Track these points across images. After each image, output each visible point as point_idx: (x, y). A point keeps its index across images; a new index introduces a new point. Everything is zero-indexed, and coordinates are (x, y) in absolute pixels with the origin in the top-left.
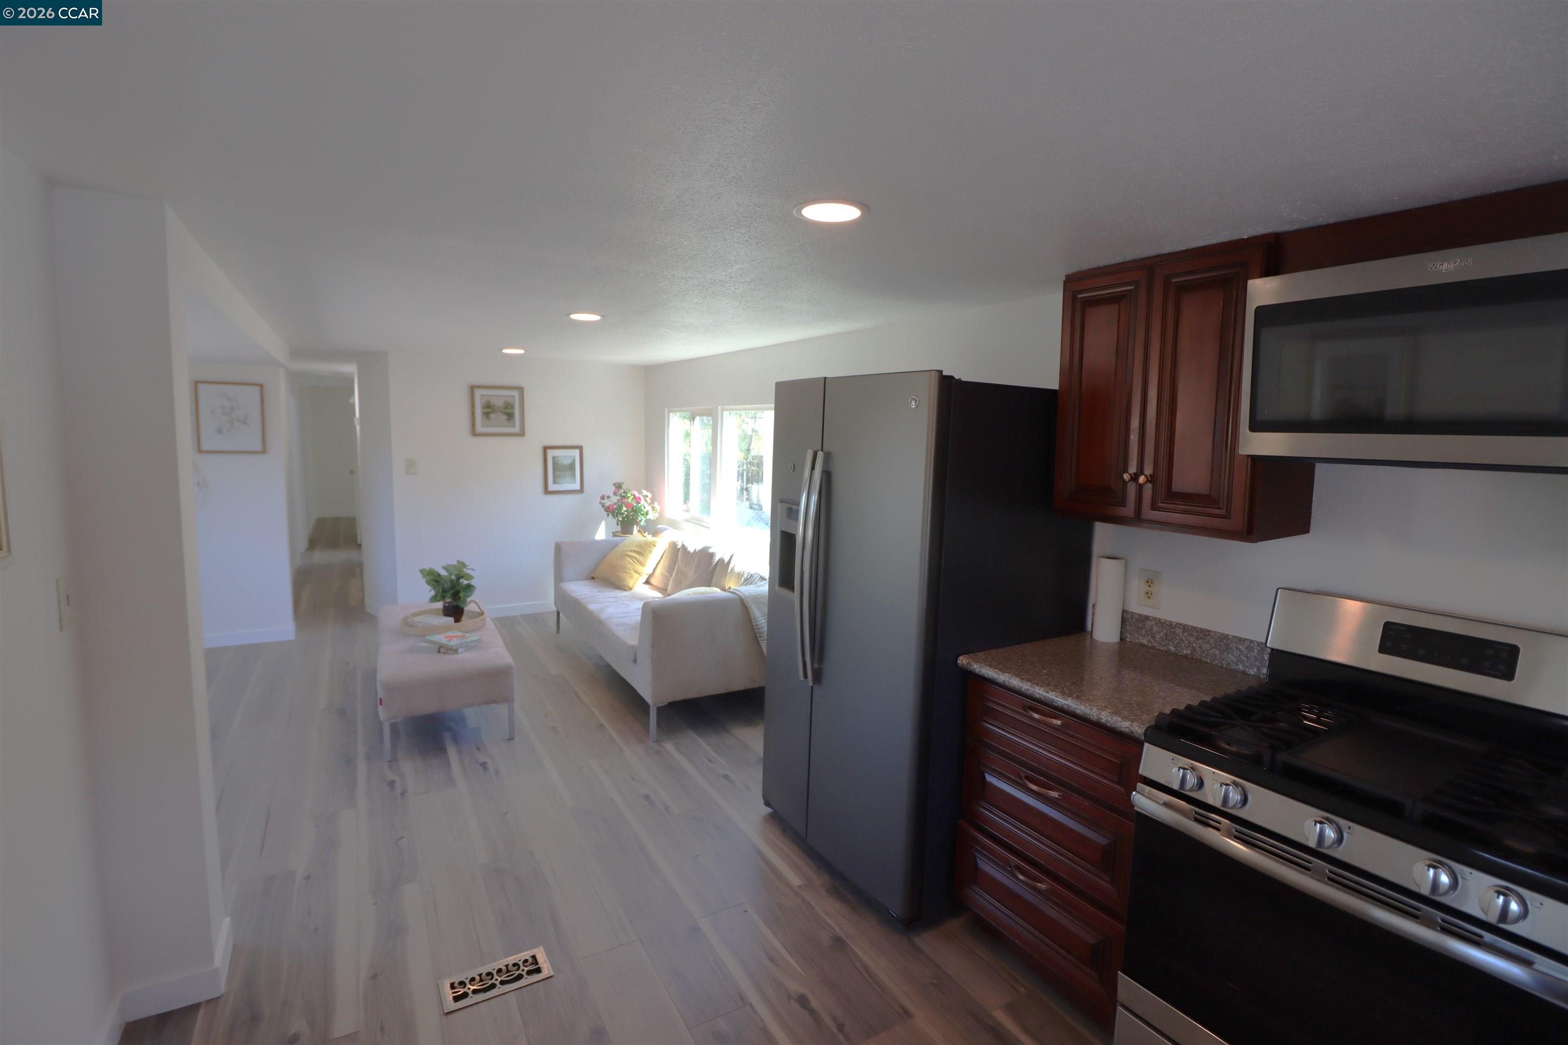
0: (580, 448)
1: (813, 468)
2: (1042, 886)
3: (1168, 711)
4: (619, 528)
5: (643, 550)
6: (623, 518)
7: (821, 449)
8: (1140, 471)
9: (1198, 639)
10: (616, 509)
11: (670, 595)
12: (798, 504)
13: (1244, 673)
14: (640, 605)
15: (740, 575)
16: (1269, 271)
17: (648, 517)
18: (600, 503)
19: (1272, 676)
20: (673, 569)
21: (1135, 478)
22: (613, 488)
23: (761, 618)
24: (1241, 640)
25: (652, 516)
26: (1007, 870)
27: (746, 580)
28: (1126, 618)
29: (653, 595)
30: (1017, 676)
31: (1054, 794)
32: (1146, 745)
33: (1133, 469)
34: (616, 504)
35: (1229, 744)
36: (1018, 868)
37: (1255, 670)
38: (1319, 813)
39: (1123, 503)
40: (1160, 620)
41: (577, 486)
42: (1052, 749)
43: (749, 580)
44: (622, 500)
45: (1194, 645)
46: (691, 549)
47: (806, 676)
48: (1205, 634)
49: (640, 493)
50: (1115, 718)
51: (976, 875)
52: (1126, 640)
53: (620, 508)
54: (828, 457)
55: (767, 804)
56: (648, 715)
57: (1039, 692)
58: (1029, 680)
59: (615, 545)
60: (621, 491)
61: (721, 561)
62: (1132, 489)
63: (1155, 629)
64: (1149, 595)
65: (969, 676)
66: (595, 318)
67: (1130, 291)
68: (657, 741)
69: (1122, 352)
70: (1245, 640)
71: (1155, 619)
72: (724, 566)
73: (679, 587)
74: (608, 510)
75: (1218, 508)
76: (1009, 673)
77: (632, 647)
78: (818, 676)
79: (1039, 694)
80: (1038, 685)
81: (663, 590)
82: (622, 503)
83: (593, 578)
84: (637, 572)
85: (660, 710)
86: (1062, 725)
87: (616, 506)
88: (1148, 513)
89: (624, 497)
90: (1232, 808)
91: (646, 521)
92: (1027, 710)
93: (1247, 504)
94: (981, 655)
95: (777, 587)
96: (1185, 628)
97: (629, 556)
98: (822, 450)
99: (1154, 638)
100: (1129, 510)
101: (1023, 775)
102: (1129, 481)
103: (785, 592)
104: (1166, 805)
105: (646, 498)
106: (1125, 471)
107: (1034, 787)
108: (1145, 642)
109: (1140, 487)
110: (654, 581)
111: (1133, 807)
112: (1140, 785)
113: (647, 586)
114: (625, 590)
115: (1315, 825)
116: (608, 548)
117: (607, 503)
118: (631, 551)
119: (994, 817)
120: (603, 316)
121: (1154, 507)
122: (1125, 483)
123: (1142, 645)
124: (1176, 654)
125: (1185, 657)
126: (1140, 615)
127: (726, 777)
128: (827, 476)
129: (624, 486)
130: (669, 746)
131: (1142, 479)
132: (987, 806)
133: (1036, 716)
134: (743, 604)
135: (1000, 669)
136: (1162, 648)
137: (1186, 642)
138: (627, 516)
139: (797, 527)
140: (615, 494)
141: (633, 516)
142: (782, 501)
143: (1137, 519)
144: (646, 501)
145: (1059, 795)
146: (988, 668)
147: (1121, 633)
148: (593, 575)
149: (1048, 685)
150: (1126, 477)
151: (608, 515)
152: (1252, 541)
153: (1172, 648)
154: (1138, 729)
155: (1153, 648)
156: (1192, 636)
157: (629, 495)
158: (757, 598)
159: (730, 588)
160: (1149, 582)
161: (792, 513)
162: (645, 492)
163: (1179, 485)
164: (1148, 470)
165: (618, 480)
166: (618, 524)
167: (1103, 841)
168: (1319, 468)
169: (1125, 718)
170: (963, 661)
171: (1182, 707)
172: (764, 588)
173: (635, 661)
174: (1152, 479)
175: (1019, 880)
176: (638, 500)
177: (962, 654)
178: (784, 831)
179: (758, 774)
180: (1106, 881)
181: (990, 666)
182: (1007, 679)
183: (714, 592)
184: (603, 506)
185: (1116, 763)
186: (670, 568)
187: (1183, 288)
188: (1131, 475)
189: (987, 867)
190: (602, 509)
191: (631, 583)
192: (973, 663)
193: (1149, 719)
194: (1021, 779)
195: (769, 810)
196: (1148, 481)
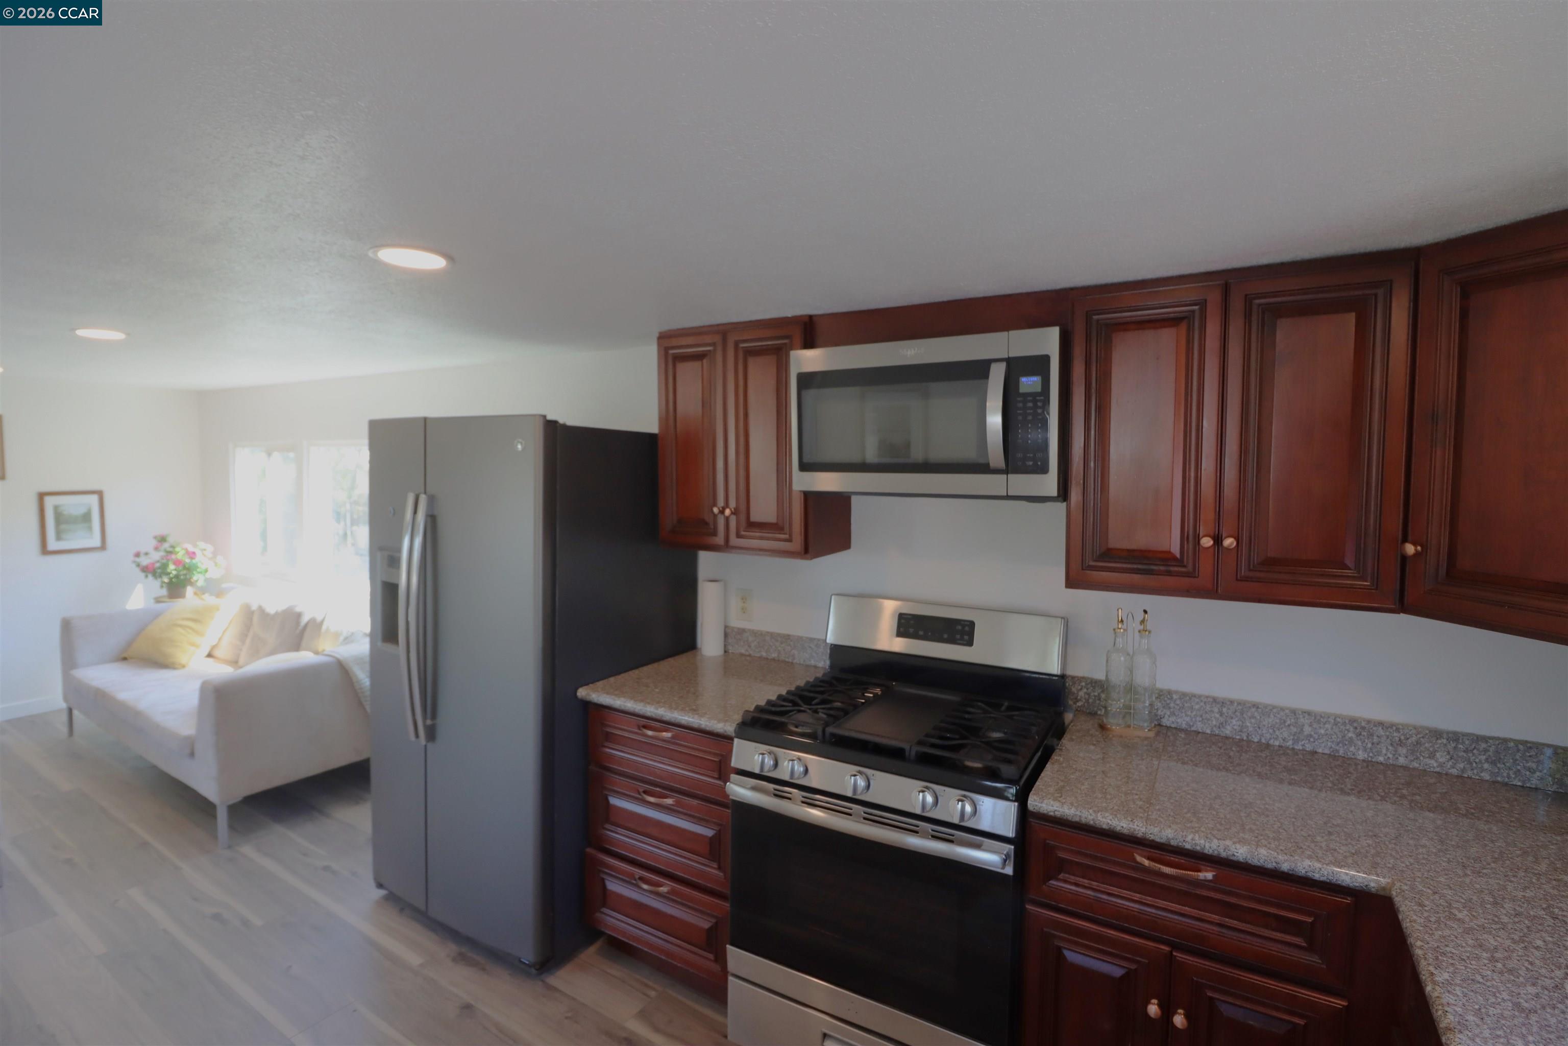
0: (100, 494)
1: (415, 512)
2: (663, 889)
3: (752, 708)
4: (164, 592)
5: (199, 618)
6: (171, 579)
7: (423, 490)
8: (727, 505)
9: (782, 643)
10: (159, 568)
11: (241, 667)
12: (399, 550)
13: (815, 667)
14: (197, 685)
15: (337, 635)
16: (809, 343)
17: (208, 575)
18: (134, 562)
19: (831, 667)
20: (246, 636)
21: (722, 512)
22: (154, 543)
23: (363, 677)
24: (811, 640)
25: (214, 573)
26: (633, 884)
27: (346, 639)
28: (727, 634)
29: (220, 671)
30: (631, 699)
31: (669, 801)
32: (736, 740)
33: (721, 502)
34: (158, 562)
35: (797, 727)
36: (642, 879)
37: (823, 663)
38: (854, 769)
39: (715, 533)
40: (753, 630)
41: (96, 542)
42: (666, 760)
43: (348, 640)
44: (167, 556)
45: (779, 648)
46: (271, 609)
47: (417, 736)
48: (787, 638)
49: (195, 546)
50: (712, 721)
51: (605, 898)
52: (729, 652)
53: (164, 566)
54: (432, 500)
55: (380, 886)
56: (214, 817)
57: (650, 710)
58: (642, 701)
59: (157, 615)
60: (166, 546)
61: (312, 621)
62: (721, 522)
63: (751, 639)
64: (744, 610)
65: (587, 705)
66: (116, 336)
67: (710, 351)
68: (230, 847)
69: (706, 404)
70: (815, 639)
71: (749, 630)
72: (316, 626)
73: (256, 654)
74: (146, 570)
75: (784, 534)
76: (624, 697)
77: (188, 738)
78: (431, 734)
79: (650, 712)
80: (649, 703)
81: (235, 663)
82: (168, 560)
83: (125, 659)
84: (193, 645)
85: (233, 810)
86: (673, 737)
87: (158, 565)
88: (734, 540)
89: (171, 552)
90: (798, 778)
91: (206, 580)
92: (642, 729)
93: (803, 531)
94: (600, 684)
95: (380, 644)
96: (772, 635)
97: (180, 626)
98: (425, 493)
99: (750, 646)
100: (720, 539)
101: (641, 790)
102: (718, 514)
103: (389, 648)
104: (754, 788)
105: (204, 552)
106: (715, 505)
107: (652, 799)
108: (743, 651)
109: (727, 519)
110: (217, 653)
111: (729, 796)
112: (733, 777)
113: (210, 660)
114: (174, 668)
115: (851, 778)
116: (146, 620)
117: (145, 561)
118: (184, 619)
119: (620, 837)
120: (128, 334)
121: (739, 536)
122: (715, 516)
123: (742, 655)
124: (767, 659)
125: (774, 659)
126: (739, 629)
127: (326, 868)
128: (432, 521)
129: (171, 540)
130: (248, 850)
131: (727, 512)
132: (613, 828)
133: (650, 733)
134: (342, 668)
135: (616, 695)
136: (756, 655)
137: (774, 647)
138: (177, 576)
139: (398, 576)
140: (156, 549)
141: (185, 575)
142: (381, 549)
143: (727, 547)
144: (205, 556)
145: (673, 801)
146: (605, 695)
147: (725, 646)
148: (125, 655)
149: (658, 702)
150: (716, 510)
151: (147, 576)
152: (807, 559)
153: (764, 654)
154: (729, 728)
155: (750, 655)
156: (777, 641)
157: (177, 549)
158: (358, 660)
159: (324, 650)
160: (744, 599)
161: (394, 562)
162: (202, 545)
163: (755, 517)
164: (733, 504)
165: (160, 532)
166: (162, 587)
167: (709, 833)
168: (854, 499)
169: (719, 721)
170: (582, 693)
171: (762, 703)
172: (363, 647)
173: (192, 755)
174: (735, 512)
175: (644, 890)
176: (192, 555)
177: (582, 686)
178: (402, 910)
179: (368, 856)
180: (714, 868)
181: (608, 693)
182: (622, 703)
183: (304, 657)
184: (138, 565)
185: (715, 761)
186: (243, 636)
187: (749, 353)
188: (719, 509)
189: (614, 886)
190: (137, 570)
191: (182, 658)
192: (591, 693)
193: (738, 718)
194: (640, 794)
195: (382, 892)
196: (732, 513)
